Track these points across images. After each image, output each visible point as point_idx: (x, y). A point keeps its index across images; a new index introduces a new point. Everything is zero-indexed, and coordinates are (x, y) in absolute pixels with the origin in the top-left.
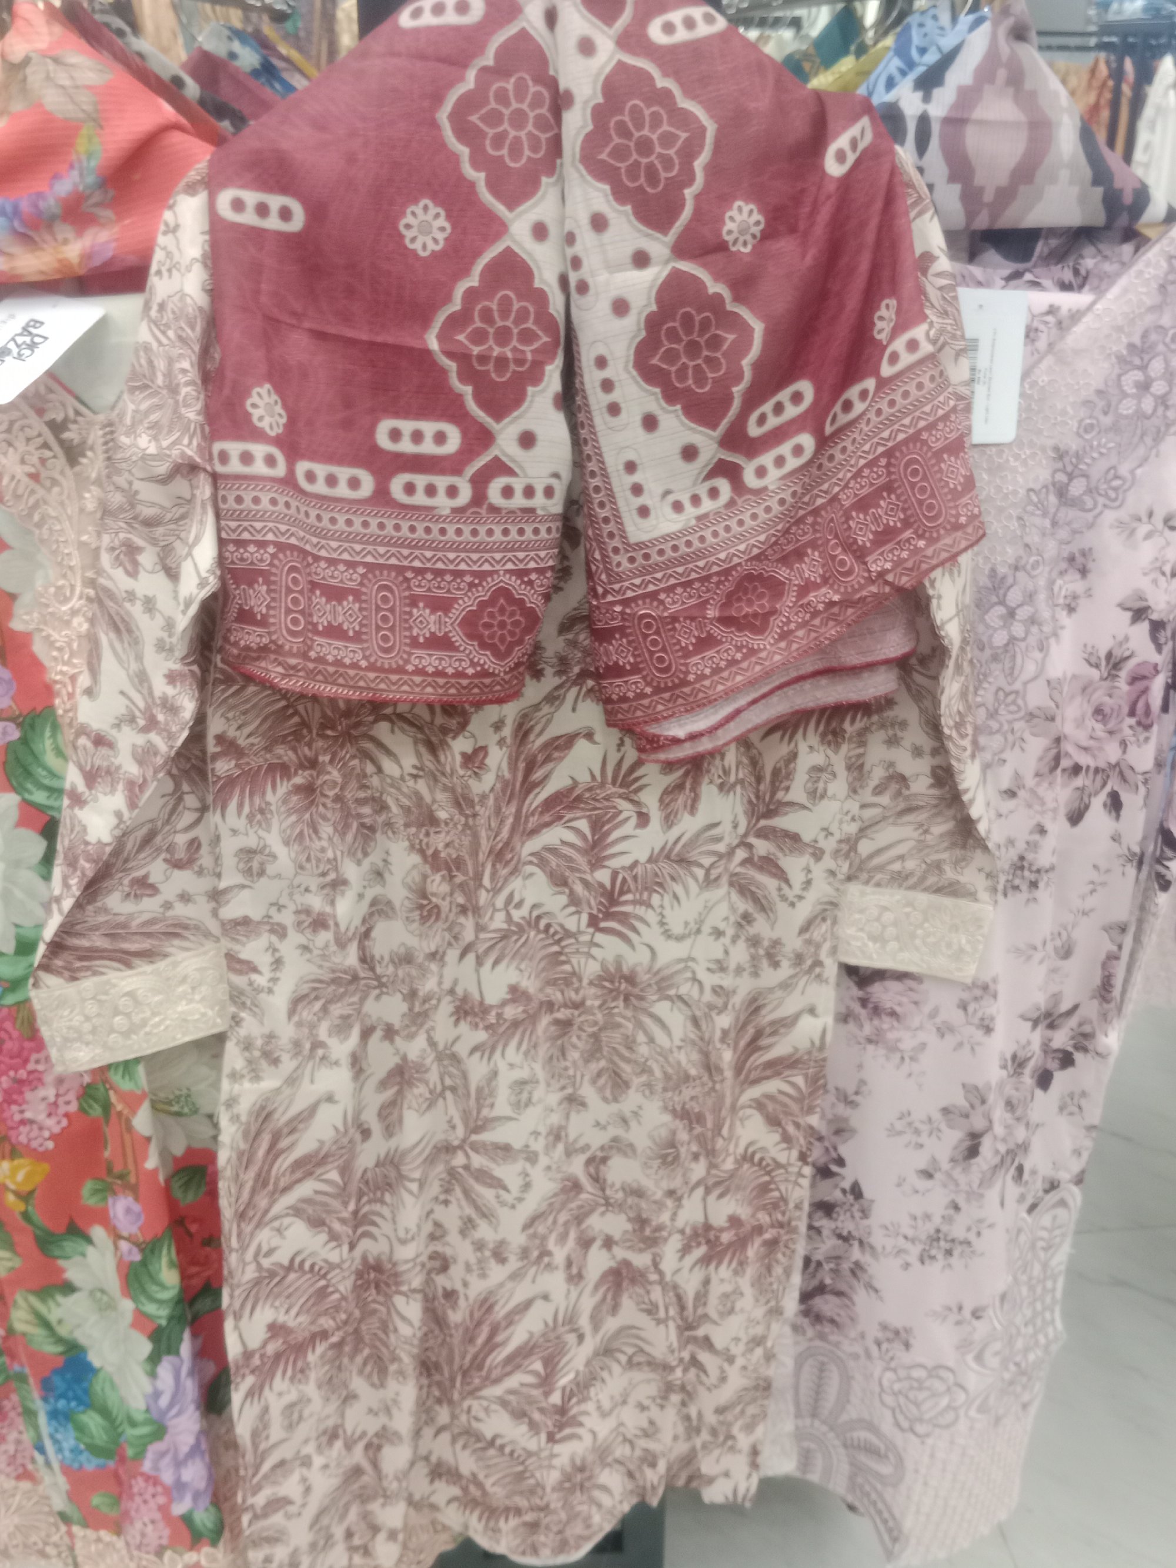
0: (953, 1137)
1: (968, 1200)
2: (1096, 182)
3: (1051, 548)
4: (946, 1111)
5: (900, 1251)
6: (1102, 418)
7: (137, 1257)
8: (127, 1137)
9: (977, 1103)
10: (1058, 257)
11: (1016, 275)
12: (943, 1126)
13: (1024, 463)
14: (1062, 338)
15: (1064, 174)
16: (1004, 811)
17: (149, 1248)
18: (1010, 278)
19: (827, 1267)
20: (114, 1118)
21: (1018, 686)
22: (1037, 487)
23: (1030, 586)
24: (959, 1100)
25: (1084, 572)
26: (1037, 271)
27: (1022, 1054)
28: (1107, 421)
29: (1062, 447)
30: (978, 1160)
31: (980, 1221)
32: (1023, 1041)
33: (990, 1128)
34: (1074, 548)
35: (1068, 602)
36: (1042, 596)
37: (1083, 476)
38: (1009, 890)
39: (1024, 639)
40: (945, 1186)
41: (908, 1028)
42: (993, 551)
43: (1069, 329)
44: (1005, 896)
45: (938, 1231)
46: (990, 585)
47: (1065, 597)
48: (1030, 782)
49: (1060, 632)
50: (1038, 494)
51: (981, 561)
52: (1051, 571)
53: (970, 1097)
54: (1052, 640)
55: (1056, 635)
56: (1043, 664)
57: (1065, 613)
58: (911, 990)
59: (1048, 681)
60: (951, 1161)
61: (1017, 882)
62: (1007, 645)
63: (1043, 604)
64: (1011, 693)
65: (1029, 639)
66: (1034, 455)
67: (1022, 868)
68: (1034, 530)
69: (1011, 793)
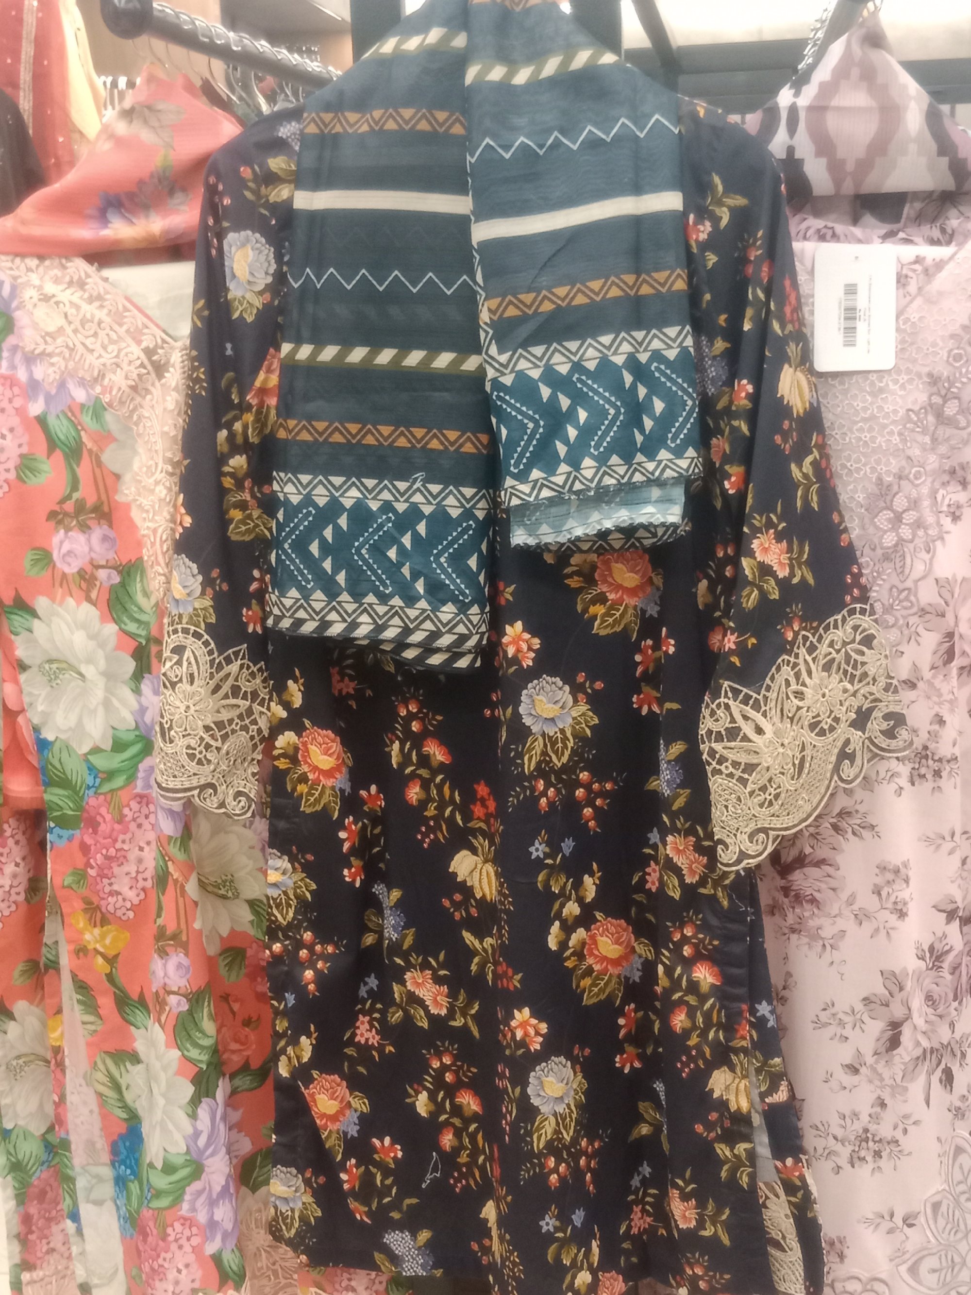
0: (876, 1028)
1: (893, 1096)
2: (941, 152)
3: (933, 461)
4: (867, 1001)
5: (831, 1154)
6: (968, 348)
9: (896, 990)
10: (927, 218)
11: (891, 234)
12: (866, 1018)
13: (903, 387)
14: (929, 282)
15: (913, 148)
18: (885, 237)
21: (909, 584)
22: (916, 408)
23: (914, 494)
24: (878, 987)
25: (964, 484)
26: (907, 230)
27: (939, 947)
29: (935, 372)
30: (900, 1051)
31: (906, 1118)
32: (939, 934)
33: (908, 1017)
34: (954, 462)
35: (952, 510)
36: (926, 503)
37: (955, 398)
38: (916, 778)
39: (912, 541)
40: (871, 1082)
41: (828, 915)
42: (878, 462)
43: (934, 275)
44: (913, 784)
45: (866, 1131)
46: (878, 492)
47: (949, 505)
48: (927, 674)
49: (946, 536)
50: (917, 414)
51: (868, 471)
52: (934, 481)
53: (889, 984)
54: (938, 543)
55: (942, 539)
56: (931, 564)
57: (949, 519)
58: (829, 876)
59: (937, 580)
60: (876, 1054)
61: (923, 771)
62: (896, 545)
63: (928, 510)
64: (904, 590)
65: (917, 541)
66: (911, 381)
67: (926, 757)
68: (915, 445)
69: (911, 685)
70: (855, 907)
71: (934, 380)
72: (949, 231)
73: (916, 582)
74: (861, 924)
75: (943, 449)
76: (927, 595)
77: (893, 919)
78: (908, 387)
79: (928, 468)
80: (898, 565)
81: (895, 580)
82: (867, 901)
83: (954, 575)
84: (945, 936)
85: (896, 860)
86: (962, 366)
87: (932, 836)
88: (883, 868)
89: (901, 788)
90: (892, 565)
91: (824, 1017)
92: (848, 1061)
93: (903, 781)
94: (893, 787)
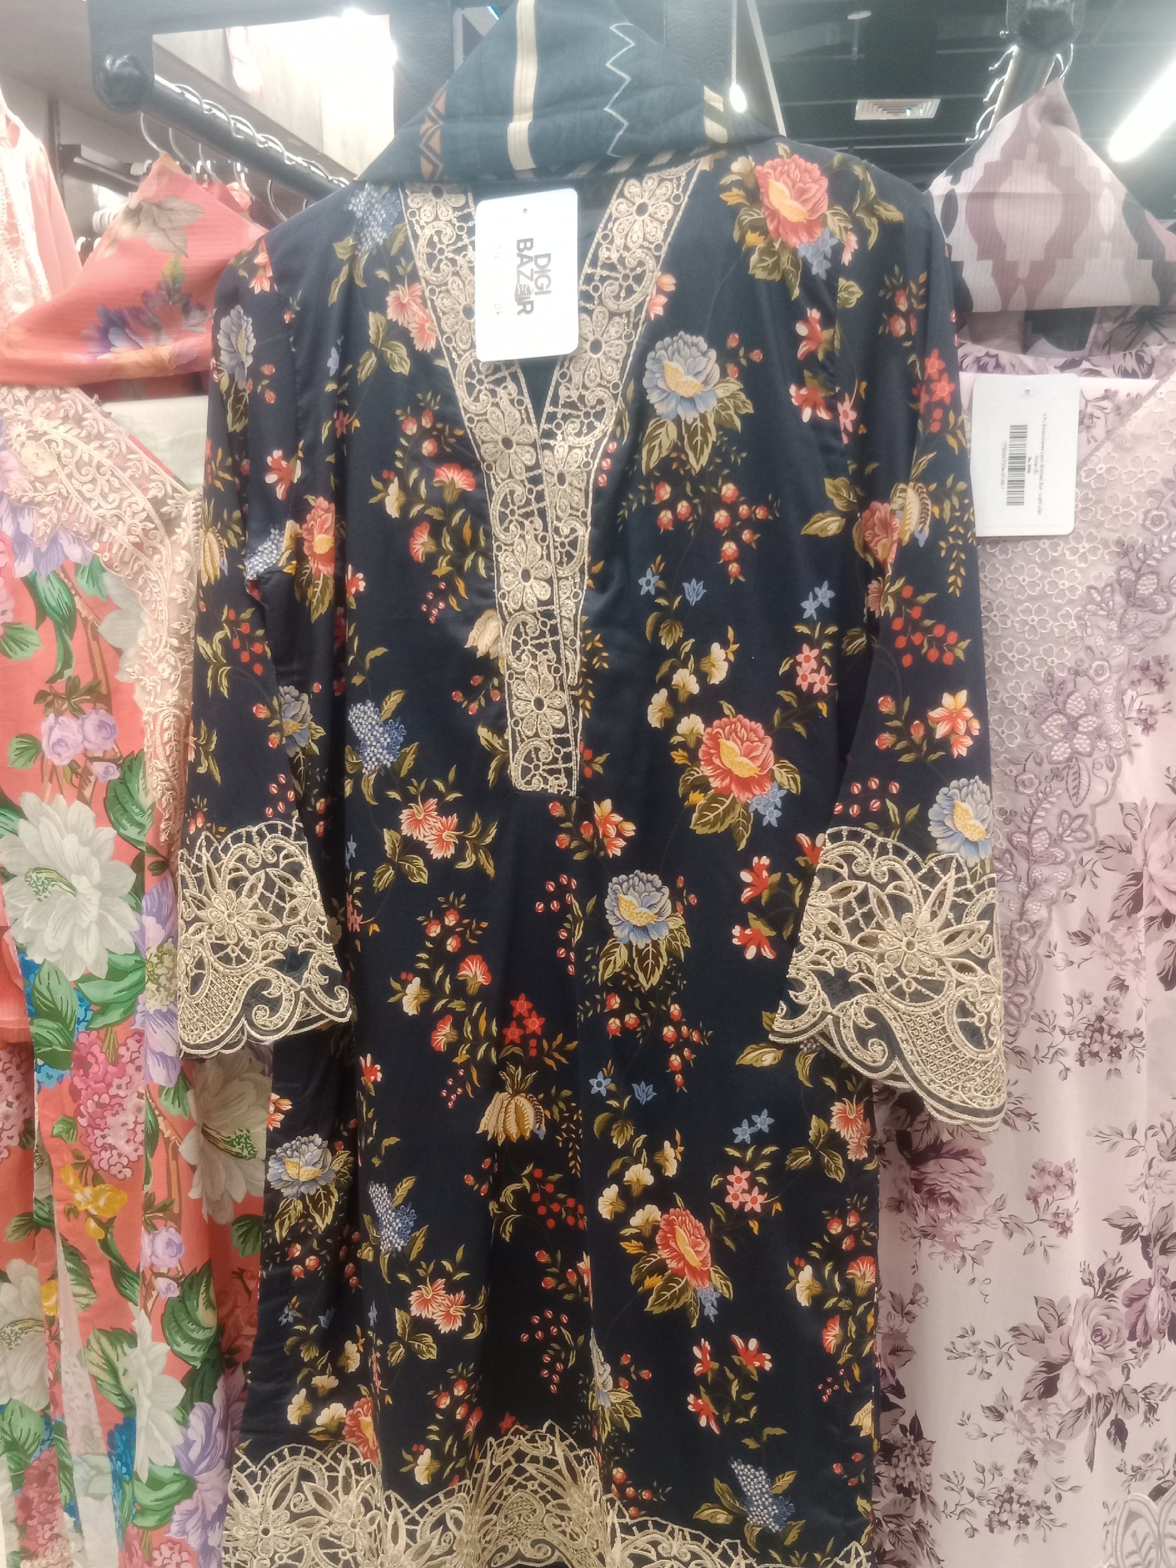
0: (1026, 1368)
1: (1046, 1453)
2: (1143, 254)
3: (1120, 654)
4: (1016, 1331)
5: (965, 1512)
6: (1171, 509)
9: (1053, 1324)
10: (1119, 345)
11: (1071, 364)
12: (1014, 1352)
13: (1083, 557)
14: (1121, 424)
15: (1106, 247)
16: (1075, 958)
18: (1064, 367)
21: (1084, 809)
22: (1100, 585)
23: (1095, 694)
24: (1032, 1318)
25: (1160, 683)
26: (1095, 358)
27: (1112, 1271)
29: (1127, 541)
30: (1057, 1399)
31: (1061, 1481)
33: (1069, 1358)
34: (1148, 655)
35: (1143, 717)
36: (1110, 707)
37: (1152, 573)
38: (1086, 1056)
39: (1090, 755)
40: (1018, 1431)
41: (970, 1221)
42: (1049, 652)
43: (1129, 414)
44: (1082, 1064)
45: (1010, 1489)
46: (1047, 691)
47: (1140, 711)
48: (1106, 926)
49: (1134, 750)
50: (1100, 592)
51: (1036, 664)
52: (1120, 679)
53: (1044, 1314)
54: (1125, 759)
55: (1130, 753)
56: (1114, 785)
57: (1139, 728)
58: (972, 1172)
59: (1122, 806)
60: (1025, 1398)
61: (1095, 1047)
62: (1069, 759)
63: (1112, 715)
64: (1078, 816)
65: (1096, 755)
66: (1094, 550)
67: (1101, 1031)
68: (1096, 632)
69: (1084, 938)
70: (1004, 1213)
71: (1125, 550)
72: (1148, 360)
73: (1094, 807)
74: (1011, 1235)
75: (1134, 638)
76: (1108, 825)
77: (1053, 1235)
78: (1091, 558)
79: (1113, 662)
80: (1071, 785)
81: (1066, 804)
82: (1018, 1207)
83: (1144, 800)
84: (1119, 1257)
85: (1057, 1160)
86: (1161, 532)
87: (1107, 1131)
88: (1041, 1170)
89: (1067, 1069)
90: (1063, 784)
91: (961, 1345)
92: (990, 1403)
93: (1070, 1061)
94: (1058, 1067)
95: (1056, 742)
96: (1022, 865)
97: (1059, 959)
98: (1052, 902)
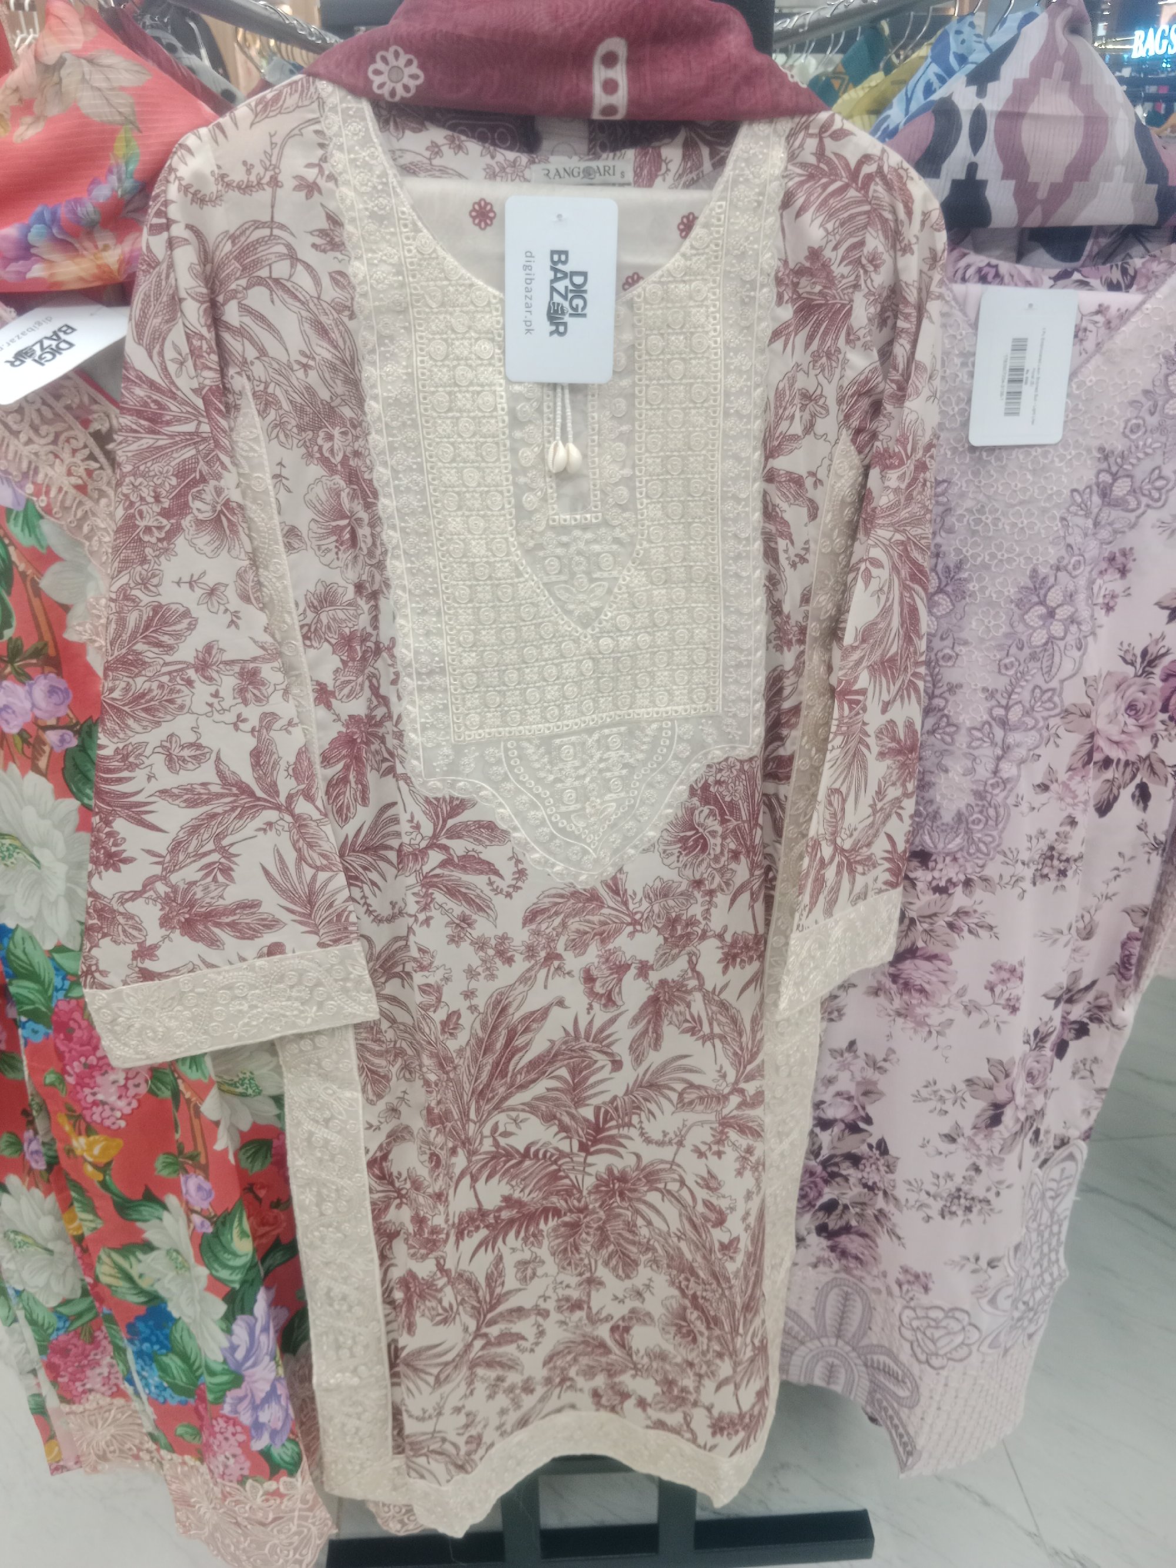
0: (976, 1107)
1: (989, 1164)
2: (1151, 179)
3: (1092, 549)
4: (970, 1082)
5: (922, 1206)
6: (1148, 418)
7: (209, 1229)
8: (196, 1122)
9: (1001, 1076)
10: (1106, 256)
11: (1065, 275)
12: (967, 1096)
13: (1070, 463)
14: (1111, 337)
15: (1119, 171)
16: (1036, 805)
17: (221, 1222)
18: (1057, 278)
19: (852, 1211)
20: (183, 1105)
21: (1054, 684)
22: (1081, 488)
23: (1071, 587)
24: (983, 1073)
25: (1123, 572)
26: (1085, 270)
27: (1043, 1030)
28: (1153, 421)
29: (1108, 447)
30: (1001, 1128)
31: (1000, 1182)
32: (1046, 1019)
33: (1012, 1100)
34: (1115, 548)
35: (1107, 601)
36: (1082, 596)
37: (1128, 476)
38: (1038, 879)
39: (1063, 639)
40: (966, 1149)
41: (937, 1005)
42: (1035, 551)
43: (1117, 328)
44: (1036, 885)
45: (959, 1190)
46: (1032, 586)
47: (1104, 596)
48: (1063, 777)
49: (1098, 631)
50: (1081, 494)
51: (1022, 561)
52: (1092, 570)
53: (994, 1070)
55: (1094, 634)
56: (1081, 662)
57: (1103, 611)
58: (941, 970)
59: (1085, 679)
60: (975, 1128)
61: (1046, 871)
62: (1046, 643)
63: (1083, 603)
64: (1048, 690)
65: (1068, 638)
66: (1078, 456)
67: (1051, 858)
68: (1077, 530)
69: (1044, 787)
70: (966, 999)
71: (1105, 455)
72: (1131, 272)
73: (1062, 681)
74: (970, 1015)
75: (1104, 534)
76: (1074, 695)
77: (1005, 1014)
78: (1075, 463)
79: (1088, 556)
80: (1046, 664)
81: (1039, 680)
82: (978, 995)
85: (1011, 959)
86: (1138, 439)
87: (1050, 932)
88: (999, 968)
89: (1024, 891)
90: (1039, 665)
91: (925, 1093)
92: (945, 1132)
93: (1027, 884)
94: (1017, 891)
95: (1035, 629)
96: (999, 733)
97: (1024, 807)
98: (1022, 762)
